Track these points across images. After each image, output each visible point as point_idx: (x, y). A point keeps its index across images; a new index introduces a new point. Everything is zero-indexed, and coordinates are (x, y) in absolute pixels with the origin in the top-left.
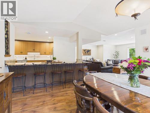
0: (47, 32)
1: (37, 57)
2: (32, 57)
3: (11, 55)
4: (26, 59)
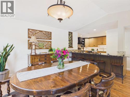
0: (95, 30)
2: (102, 49)
4: (97, 50)
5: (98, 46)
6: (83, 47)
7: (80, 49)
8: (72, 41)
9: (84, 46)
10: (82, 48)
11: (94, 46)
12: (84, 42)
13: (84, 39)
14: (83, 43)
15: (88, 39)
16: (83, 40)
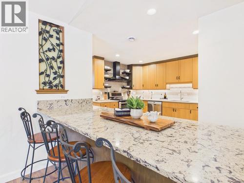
1: (189, 94)
2: (177, 94)
3: (67, 91)
4: (165, 98)
5: (168, 86)
6: (128, 89)
7: (120, 94)
8: (62, 62)
9: (131, 88)
10: (124, 93)
11: (157, 85)
12: (130, 74)
13: (130, 67)
14: (127, 78)
15: (141, 68)
16: (128, 71)
